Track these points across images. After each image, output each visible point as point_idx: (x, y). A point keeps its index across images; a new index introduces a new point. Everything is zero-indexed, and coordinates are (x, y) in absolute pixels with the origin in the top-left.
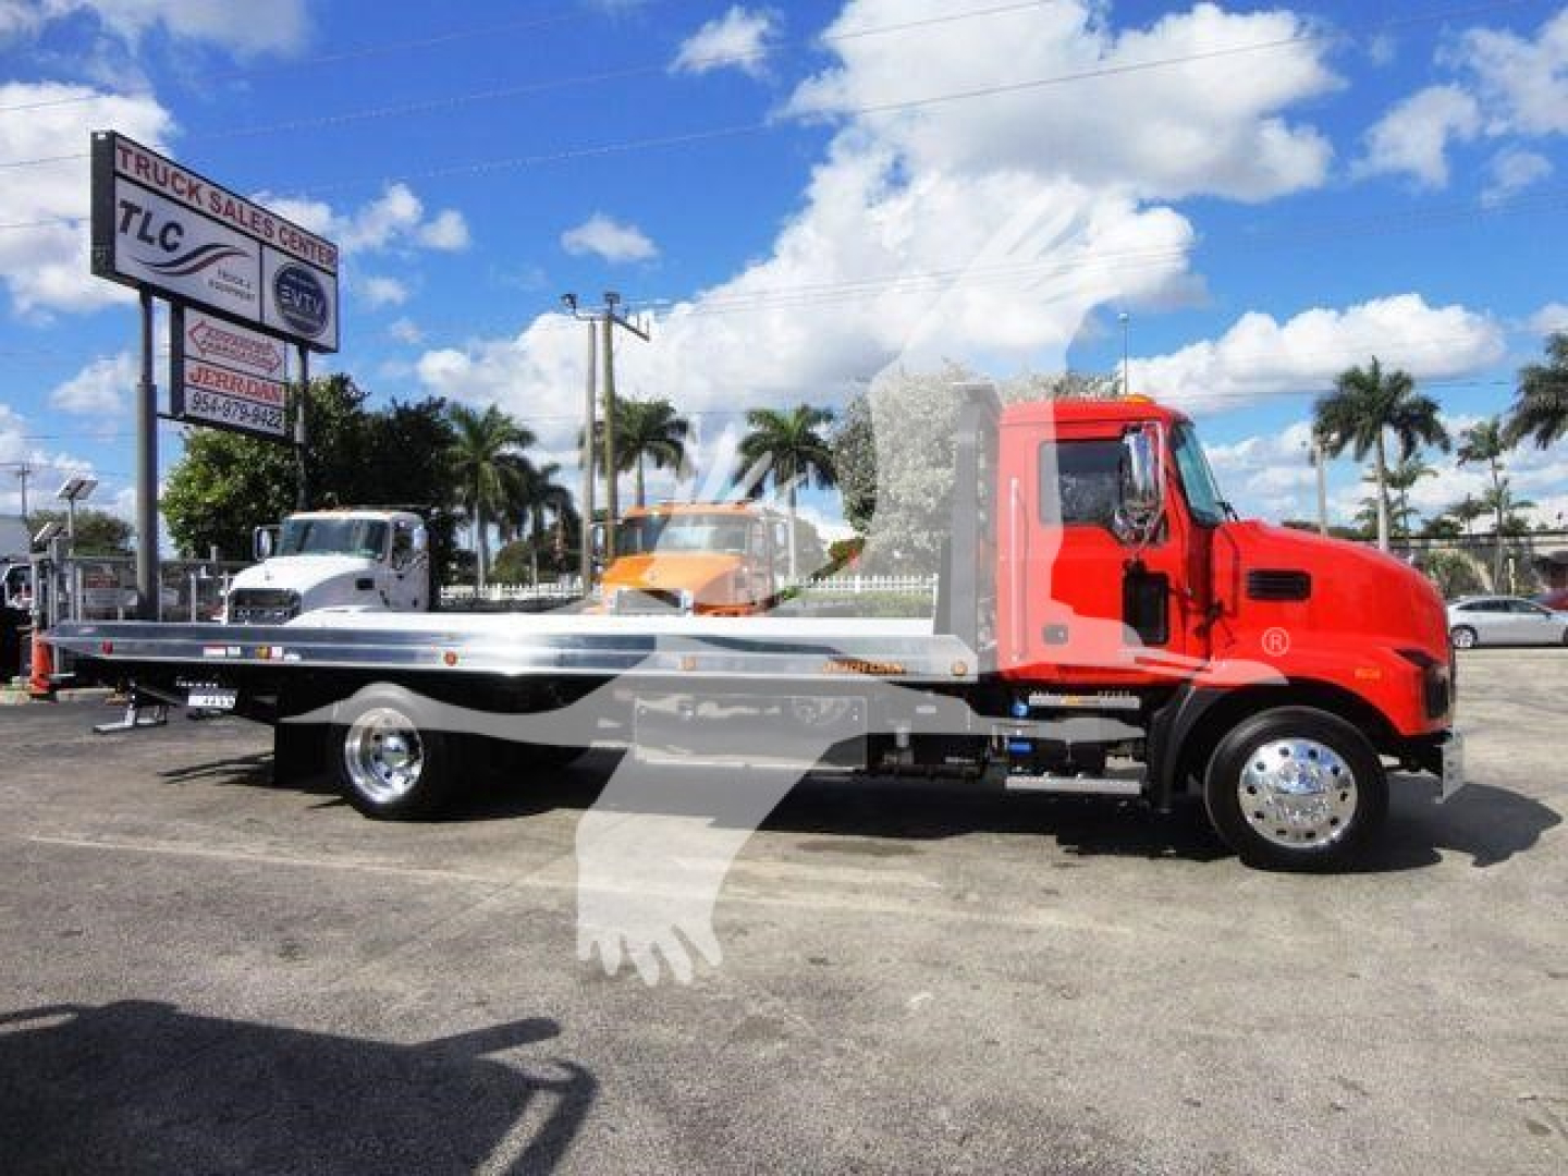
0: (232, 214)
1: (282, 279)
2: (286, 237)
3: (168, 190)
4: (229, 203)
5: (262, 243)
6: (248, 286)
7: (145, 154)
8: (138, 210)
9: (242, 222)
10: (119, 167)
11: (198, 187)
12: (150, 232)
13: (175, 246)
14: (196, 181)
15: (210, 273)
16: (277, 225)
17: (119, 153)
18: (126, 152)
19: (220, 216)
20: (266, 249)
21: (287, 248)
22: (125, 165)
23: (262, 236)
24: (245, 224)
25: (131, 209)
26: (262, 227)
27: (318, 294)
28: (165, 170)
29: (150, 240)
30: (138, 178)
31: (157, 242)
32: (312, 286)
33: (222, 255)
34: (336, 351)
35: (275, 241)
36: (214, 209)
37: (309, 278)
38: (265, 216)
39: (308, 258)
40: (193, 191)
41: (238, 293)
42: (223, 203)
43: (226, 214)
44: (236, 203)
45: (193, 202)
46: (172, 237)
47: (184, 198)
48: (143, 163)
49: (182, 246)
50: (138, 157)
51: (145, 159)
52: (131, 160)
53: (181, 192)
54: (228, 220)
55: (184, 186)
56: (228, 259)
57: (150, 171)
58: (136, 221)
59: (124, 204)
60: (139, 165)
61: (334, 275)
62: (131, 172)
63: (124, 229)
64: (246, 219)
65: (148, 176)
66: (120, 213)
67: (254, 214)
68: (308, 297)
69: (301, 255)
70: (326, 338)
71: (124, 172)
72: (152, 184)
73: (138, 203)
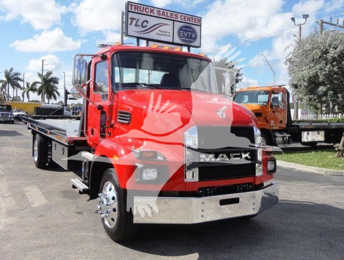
0: (164, 15)
1: (181, 29)
2: (182, 18)
3: (144, 12)
4: (163, 12)
5: (174, 21)
6: (169, 33)
7: (137, 5)
8: (135, 19)
9: (167, 16)
10: (130, 10)
11: (153, 10)
12: (138, 24)
13: (146, 26)
14: (152, 8)
15: (157, 31)
16: (179, 15)
17: (130, 6)
18: (132, 5)
19: (160, 16)
20: (175, 22)
21: (183, 21)
22: (131, 9)
23: (174, 19)
24: (169, 17)
25: (132, 19)
26: (174, 16)
27: (194, 32)
28: (143, 8)
29: (138, 26)
30: (135, 11)
31: (140, 26)
32: (192, 30)
33: (160, 26)
34: (200, 47)
35: (179, 19)
36: (158, 15)
37: (191, 28)
38: (175, 13)
39: (191, 22)
40: (152, 11)
41: (165, 35)
42: (161, 13)
43: (162, 15)
44: (165, 12)
45: (152, 14)
46: (145, 24)
47: (149, 14)
48: (137, 7)
49: (148, 26)
50: (135, 6)
51: (137, 6)
52: (133, 7)
53: (148, 12)
54: (163, 17)
55: (149, 11)
56: (162, 27)
57: (139, 9)
58: (134, 22)
59: (131, 18)
60: (135, 8)
61: (200, 26)
62: (133, 10)
63: (131, 24)
64: (169, 15)
65: (138, 10)
66: (130, 21)
67: (171, 14)
68: (190, 33)
69: (188, 22)
70: (196, 43)
71: (131, 10)
72: (139, 12)
73: (135, 17)
